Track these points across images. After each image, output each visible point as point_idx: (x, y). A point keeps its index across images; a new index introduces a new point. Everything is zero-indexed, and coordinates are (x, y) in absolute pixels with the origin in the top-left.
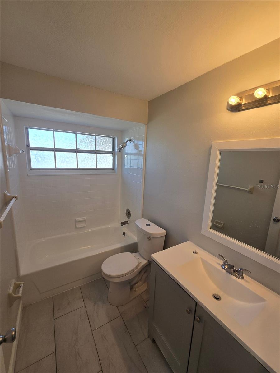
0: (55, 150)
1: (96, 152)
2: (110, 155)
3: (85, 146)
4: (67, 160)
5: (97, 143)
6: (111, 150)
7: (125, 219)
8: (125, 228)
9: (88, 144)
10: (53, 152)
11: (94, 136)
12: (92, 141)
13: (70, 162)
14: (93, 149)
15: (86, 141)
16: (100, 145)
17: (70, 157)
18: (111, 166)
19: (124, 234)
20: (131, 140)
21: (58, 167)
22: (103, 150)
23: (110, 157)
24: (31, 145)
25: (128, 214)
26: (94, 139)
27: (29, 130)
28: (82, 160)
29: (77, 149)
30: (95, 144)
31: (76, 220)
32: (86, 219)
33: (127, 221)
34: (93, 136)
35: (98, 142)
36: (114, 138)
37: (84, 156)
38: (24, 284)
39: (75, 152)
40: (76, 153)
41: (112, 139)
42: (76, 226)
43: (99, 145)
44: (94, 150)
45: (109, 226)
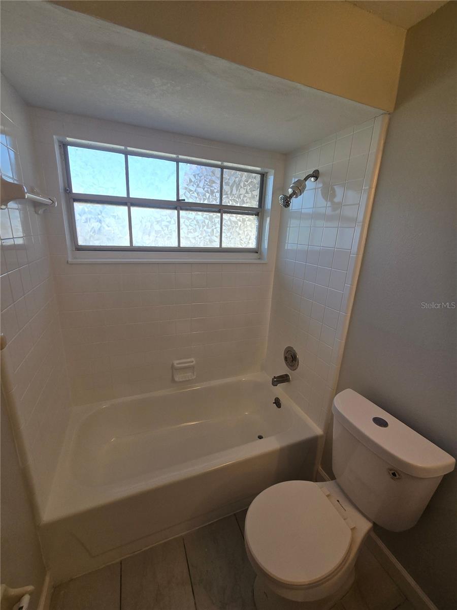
0: (129, 202)
1: (221, 209)
2: (251, 217)
3: (198, 194)
4: (157, 227)
5: (224, 187)
6: (255, 204)
7: (283, 370)
8: (280, 390)
9: (204, 189)
10: (126, 208)
11: (220, 169)
12: (214, 182)
13: (163, 233)
14: (214, 203)
15: (200, 181)
16: (232, 191)
17: (162, 220)
18: (252, 244)
19: (278, 403)
20: (316, 175)
21: (137, 243)
22: (238, 205)
23: (251, 222)
24: (76, 189)
25: (291, 358)
26: (219, 175)
27: (70, 149)
28: (190, 228)
29: (178, 200)
30: (219, 189)
31: (173, 365)
32: (194, 363)
33: (287, 375)
34: (216, 169)
35: (227, 184)
36: (263, 175)
37: (194, 218)
39: (175, 208)
40: (176, 212)
41: (259, 176)
42: (173, 376)
43: (229, 192)
44: (218, 204)
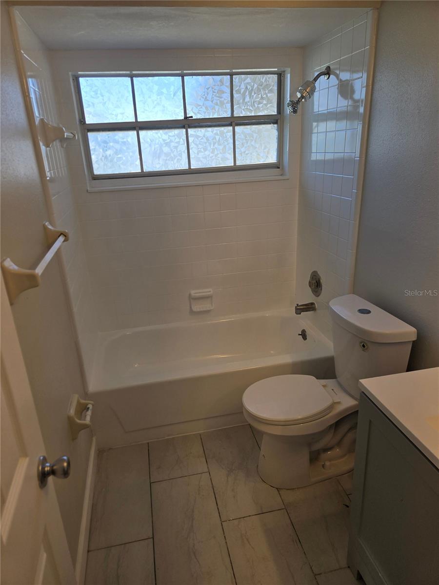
0: (137, 126)
1: (233, 122)
2: (269, 126)
3: (206, 108)
4: (166, 149)
5: (235, 95)
6: (273, 111)
7: (308, 297)
8: (306, 321)
9: (212, 102)
10: (135, 132)
11: (229, 76)
12: (223, 92)
13: (172, 155)
14: (225, 115)
15: (208, 94)
16: (244, 99)
17: (171, 141)
18: (272, 159)
19: (304, 335)
20: (328, 72)
21: (147, 169)
22: (253, 114)
23: (270, 131)
24: (89, 120)
25: (316, 284)
26: (228, 84)
27: (81, 80)
28: (200, 146)
29: (186, 118)
30: (229, 99)
31: (190, 295)
32: (212, 292)
33: (312, 304)
34: (225, 77)
35: (238, 92)
36: (281, 74)
37: (204, 136)
38: (93, 406)
39: (184, 127)
40: (184, 130)
41: (275, 77)
42: (191, 307)
43: (241, 101)
44: (229, 116)
45: (267, 314)
